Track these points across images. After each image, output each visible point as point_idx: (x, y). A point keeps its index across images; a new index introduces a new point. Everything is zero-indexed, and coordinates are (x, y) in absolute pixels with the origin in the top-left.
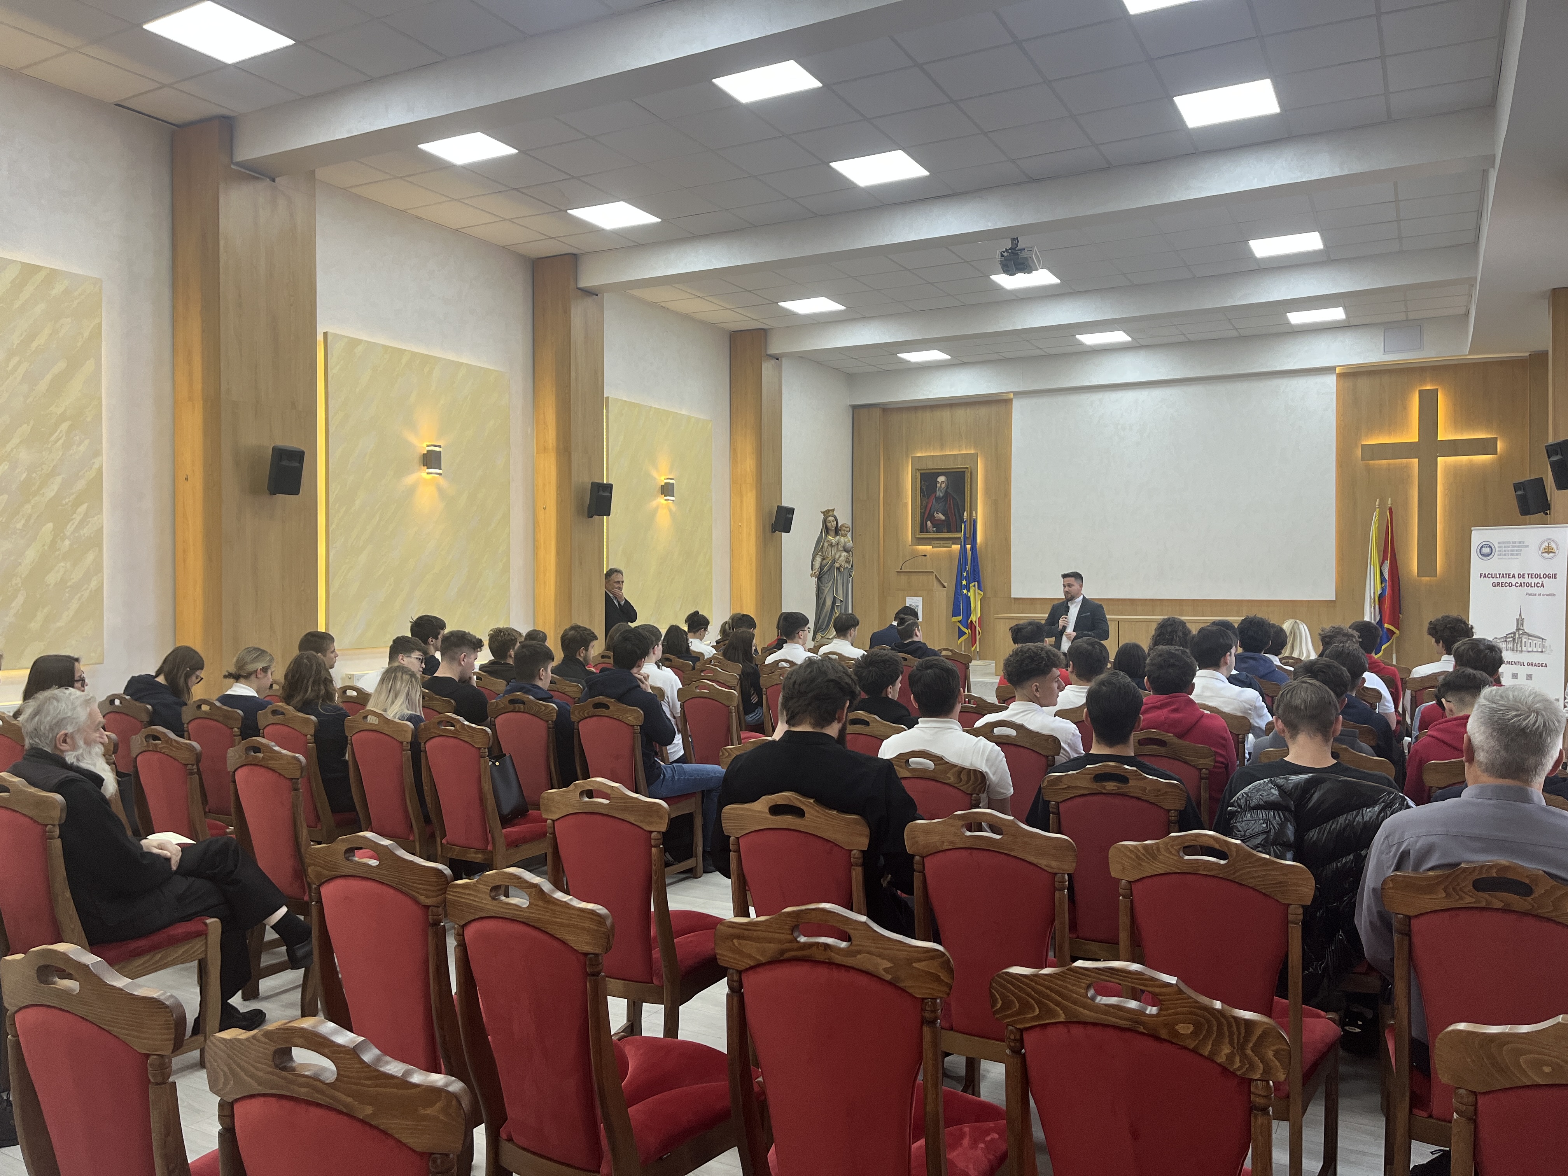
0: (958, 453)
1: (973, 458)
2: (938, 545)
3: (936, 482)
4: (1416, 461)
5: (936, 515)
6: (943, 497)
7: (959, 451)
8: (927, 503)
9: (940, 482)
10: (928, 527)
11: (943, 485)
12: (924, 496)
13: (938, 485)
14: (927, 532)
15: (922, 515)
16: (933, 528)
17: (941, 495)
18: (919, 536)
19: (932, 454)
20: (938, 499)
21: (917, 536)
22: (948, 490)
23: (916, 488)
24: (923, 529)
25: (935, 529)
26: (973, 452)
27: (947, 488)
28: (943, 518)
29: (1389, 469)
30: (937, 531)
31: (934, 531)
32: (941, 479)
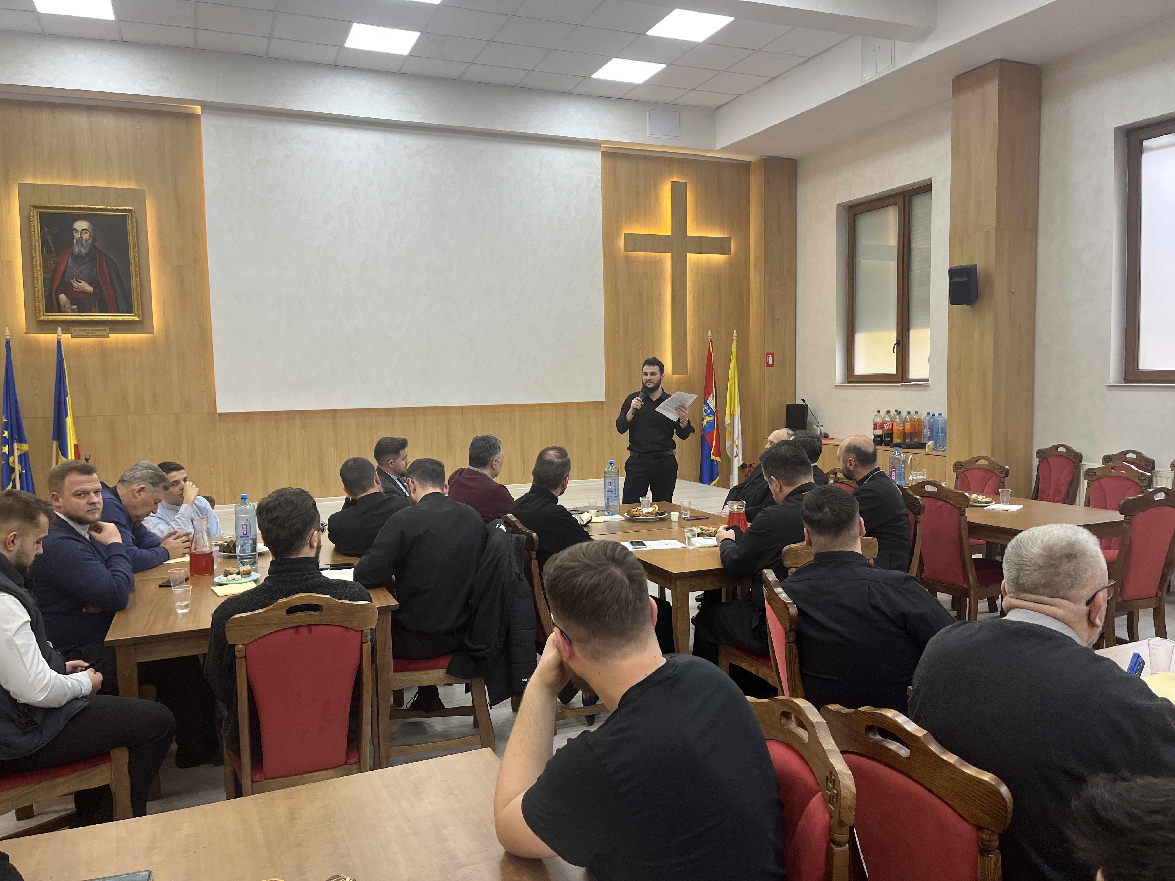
0: (105, 185)
1: (138, 196)
2: (83, 333)
3: (72, 231)
4: (668, 255)
5: (75, 284)
6: (87, 255)
7: (109, 183)
8: (57, 264)
9: (80, 230)
10: (61, 303)
11: (86, 236)
12: (49, 251)
13: (77, 235)
14: (60, 311)
15: (49, 284)
16: (72, 304)
17: (83, 251)
18: (46, 318)
19: (56, 183)
20: (77, 258)
21: (42, 318)
22: (97, 245)
23: (30, 237)
24: (52, 306)
25: (75, 307)
26: (134, 187)
27: (94, 241)
28: (90, 289)
29: (645, 263)
30: (81, 310)
31: (73, 311)
32: (81, 225)
